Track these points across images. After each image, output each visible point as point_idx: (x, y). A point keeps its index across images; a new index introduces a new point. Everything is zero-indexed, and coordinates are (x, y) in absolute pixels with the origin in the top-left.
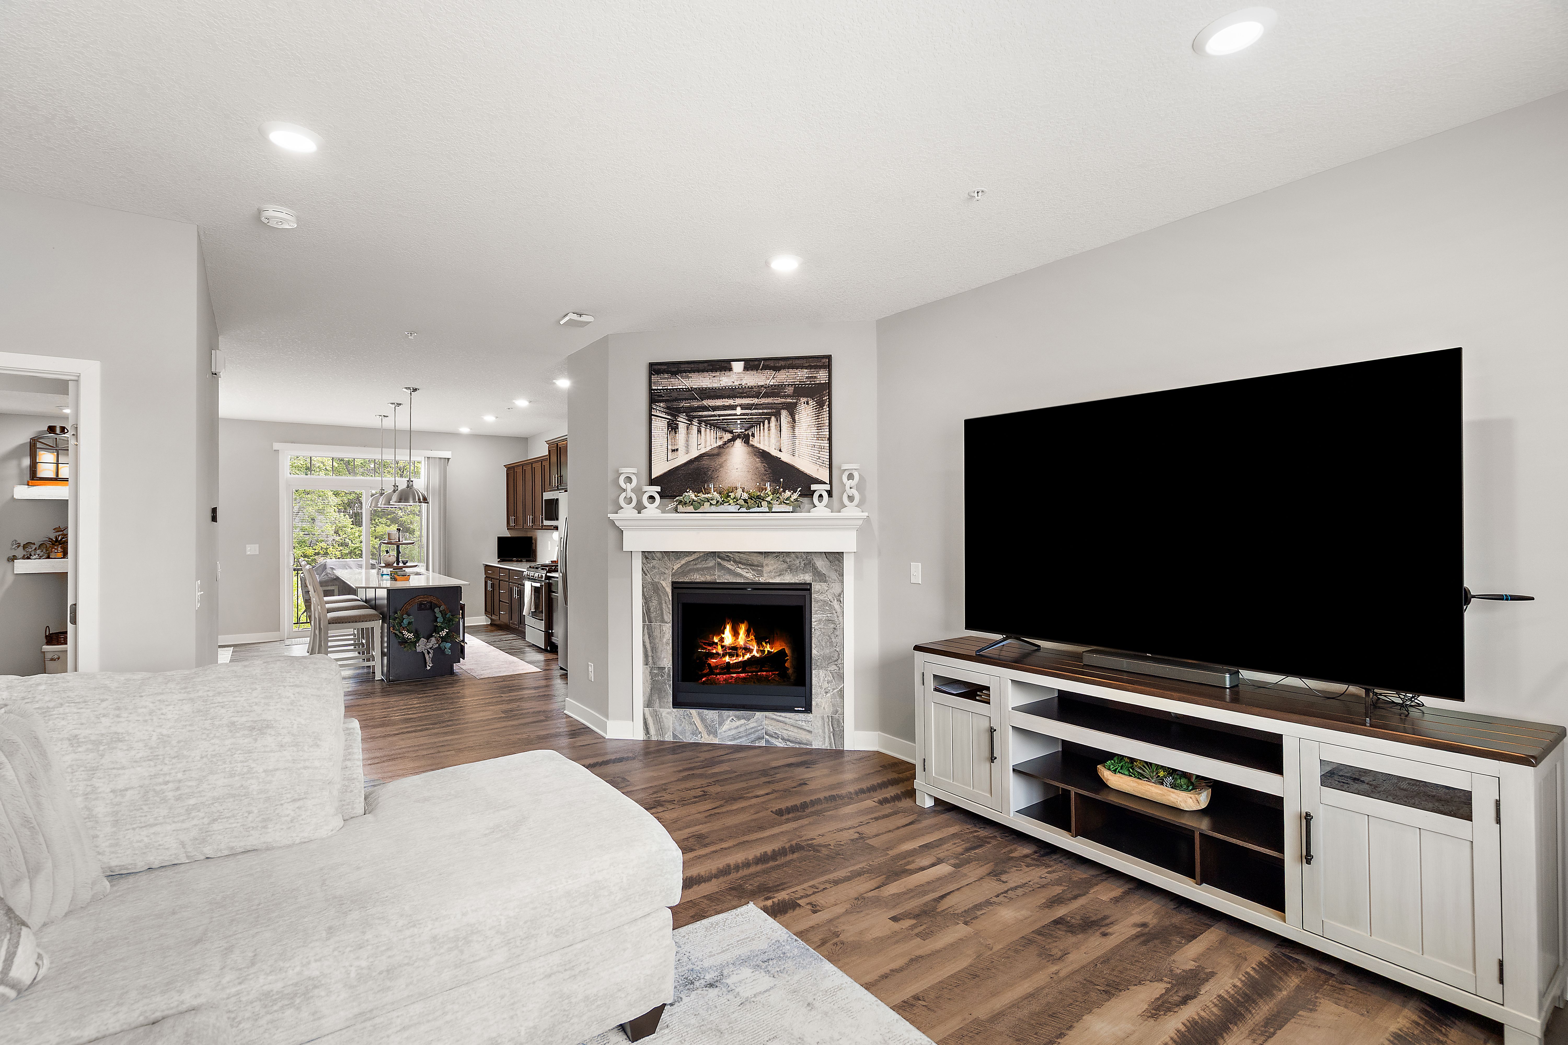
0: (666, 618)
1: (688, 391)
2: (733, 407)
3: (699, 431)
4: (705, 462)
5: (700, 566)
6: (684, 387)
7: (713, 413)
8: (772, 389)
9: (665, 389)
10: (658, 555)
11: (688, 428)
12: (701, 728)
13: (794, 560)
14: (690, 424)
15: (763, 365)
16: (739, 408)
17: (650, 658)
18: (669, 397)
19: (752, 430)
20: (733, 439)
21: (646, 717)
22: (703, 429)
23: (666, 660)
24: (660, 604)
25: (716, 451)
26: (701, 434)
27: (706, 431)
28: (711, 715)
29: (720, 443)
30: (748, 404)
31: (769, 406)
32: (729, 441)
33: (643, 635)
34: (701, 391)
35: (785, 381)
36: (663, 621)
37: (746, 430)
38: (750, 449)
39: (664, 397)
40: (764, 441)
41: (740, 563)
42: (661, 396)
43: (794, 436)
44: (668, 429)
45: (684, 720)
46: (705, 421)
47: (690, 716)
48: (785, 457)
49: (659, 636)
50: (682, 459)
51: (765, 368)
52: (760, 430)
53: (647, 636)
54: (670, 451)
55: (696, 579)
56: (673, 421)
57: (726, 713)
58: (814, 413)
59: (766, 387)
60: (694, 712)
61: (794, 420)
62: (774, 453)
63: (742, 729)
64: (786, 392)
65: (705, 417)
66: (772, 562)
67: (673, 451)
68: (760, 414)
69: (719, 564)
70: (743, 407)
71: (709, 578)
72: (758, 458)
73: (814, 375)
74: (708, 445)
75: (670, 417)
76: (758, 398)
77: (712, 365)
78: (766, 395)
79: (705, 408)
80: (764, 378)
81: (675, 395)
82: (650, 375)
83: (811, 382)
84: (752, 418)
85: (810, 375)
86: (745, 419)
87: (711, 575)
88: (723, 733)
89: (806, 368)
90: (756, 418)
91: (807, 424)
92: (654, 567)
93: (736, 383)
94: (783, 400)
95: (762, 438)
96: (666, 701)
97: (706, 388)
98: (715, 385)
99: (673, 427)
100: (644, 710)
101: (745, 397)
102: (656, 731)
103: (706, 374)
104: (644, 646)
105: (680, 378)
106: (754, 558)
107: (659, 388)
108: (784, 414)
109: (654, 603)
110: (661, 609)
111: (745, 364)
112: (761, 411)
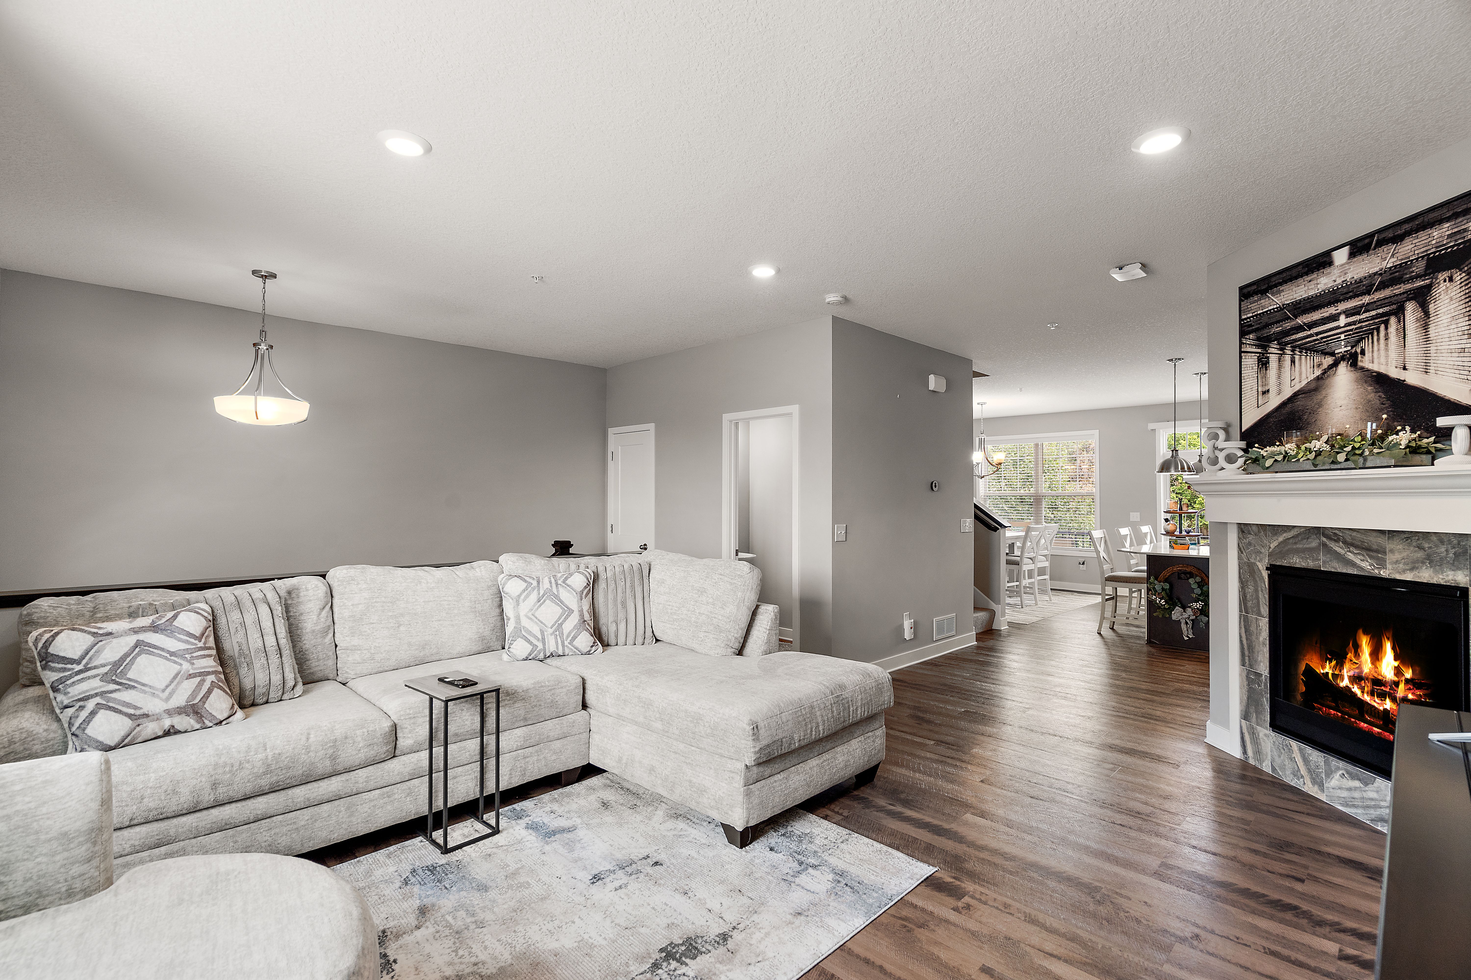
0: (1262, 610)
1: (1279, 311)
2: (1334, 318)
3: (1293, 361)
4: (1300, 403)
5: (1301, 546)
6: (1275, 307)
7: (1309, 333)
8: (1391, 274)
9: (1255, 315)
10: (1254, 528)
11: (1279, 360)
12: (1303, 771)
13: (1437, 546)
14: (1281, 354)
15: (1377, 241)
16: (1342, 317)
17: (1247, 658)
18: (1259, 324)
19: (1362, 344)
20: (1335, 364)
21: (1244, 731)
22: (1297, 357)
23: (1264, 668)
24: (1256, 591)
25: (1313, 386)
26: (1294, 364)
27: (1300, 359)
28: (1316, 756)
29: (1318, 372)
30: (1355, 307)
31: (1386, 301)
32: (1331, 367)
33: (1240, 628)
34: (1294, 305)
35: (1411, 254)
36: (1259, 614)
37: (1352, 347)
38: (1358, 374)
39: (1253, 326)
40: (1379, 358)
41: (1352, 545)
42: (1251, 326)
43: (1427, 340)
44: (1258, 366)
45: (1282, 751)
46: (1299, 346)
47: (1290, 750)
48: (1413, 378)
49: (1255, 631)
50: (1274, 401)
51: (1380, 243)
52: (1373, 342)
53: (1243, 630)
54: (1260, 393)
55: (1296, 563)
56: (1263, 354)
57: (1335, 762)
58: (1462, 293)
59: (1381, 274)
60: (1294, 744)
61: (1427, 314)
62: (1394, 373)
63: (1357, 795)
64: (1413, 272)
65: (1300, 340)
66: (1400, 547)
67: (1264, 393)
68: (1373, 318)
69: (1325, 545)
70: (1348, 313)
71: (1310, 564)
72: (1371, 385)
73: (1463, 227)
74: (1303, 378)
75: (1260, 351)
76: (1369, 295)
77: (1307, 266)
78: (1383, 286)
79: (1300, 328)
80: (1378, 260)
81: (1265, 320)
82: (1241, 301)
83: (1456, 241)
84: (1361, 327)
85: (1456, 230)
86: (1351, 330)
87: (1314, 560)
88: (1331, 790)
89: (1448, 219)
90: (1366, 326)
91: (1449, 316)
92: (1250, 544)
93: (1339, 281)
94: (1409, 286)
95: (1375, 354)
96: (1263, 718)
97: (1300, 300)
98: (1312, 293)
99: (1263, 363)
100: (1241, 721)
101: (1351, 298)
102: (1254, 753)
103: (1300, 280)
104: (1241, 641)
105: (1270, 296)
106: (1371, 539)
107: (1249, 315)
108: (1410, 308)
109: (1250, 589)
110: (1258, 598)
111: (1351, 249)
112: (1373, 313)
